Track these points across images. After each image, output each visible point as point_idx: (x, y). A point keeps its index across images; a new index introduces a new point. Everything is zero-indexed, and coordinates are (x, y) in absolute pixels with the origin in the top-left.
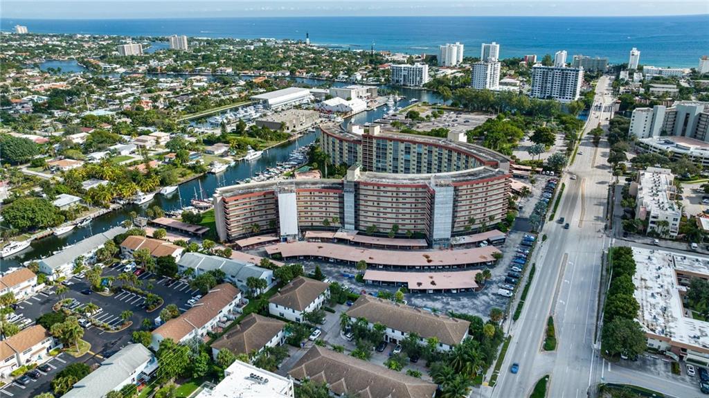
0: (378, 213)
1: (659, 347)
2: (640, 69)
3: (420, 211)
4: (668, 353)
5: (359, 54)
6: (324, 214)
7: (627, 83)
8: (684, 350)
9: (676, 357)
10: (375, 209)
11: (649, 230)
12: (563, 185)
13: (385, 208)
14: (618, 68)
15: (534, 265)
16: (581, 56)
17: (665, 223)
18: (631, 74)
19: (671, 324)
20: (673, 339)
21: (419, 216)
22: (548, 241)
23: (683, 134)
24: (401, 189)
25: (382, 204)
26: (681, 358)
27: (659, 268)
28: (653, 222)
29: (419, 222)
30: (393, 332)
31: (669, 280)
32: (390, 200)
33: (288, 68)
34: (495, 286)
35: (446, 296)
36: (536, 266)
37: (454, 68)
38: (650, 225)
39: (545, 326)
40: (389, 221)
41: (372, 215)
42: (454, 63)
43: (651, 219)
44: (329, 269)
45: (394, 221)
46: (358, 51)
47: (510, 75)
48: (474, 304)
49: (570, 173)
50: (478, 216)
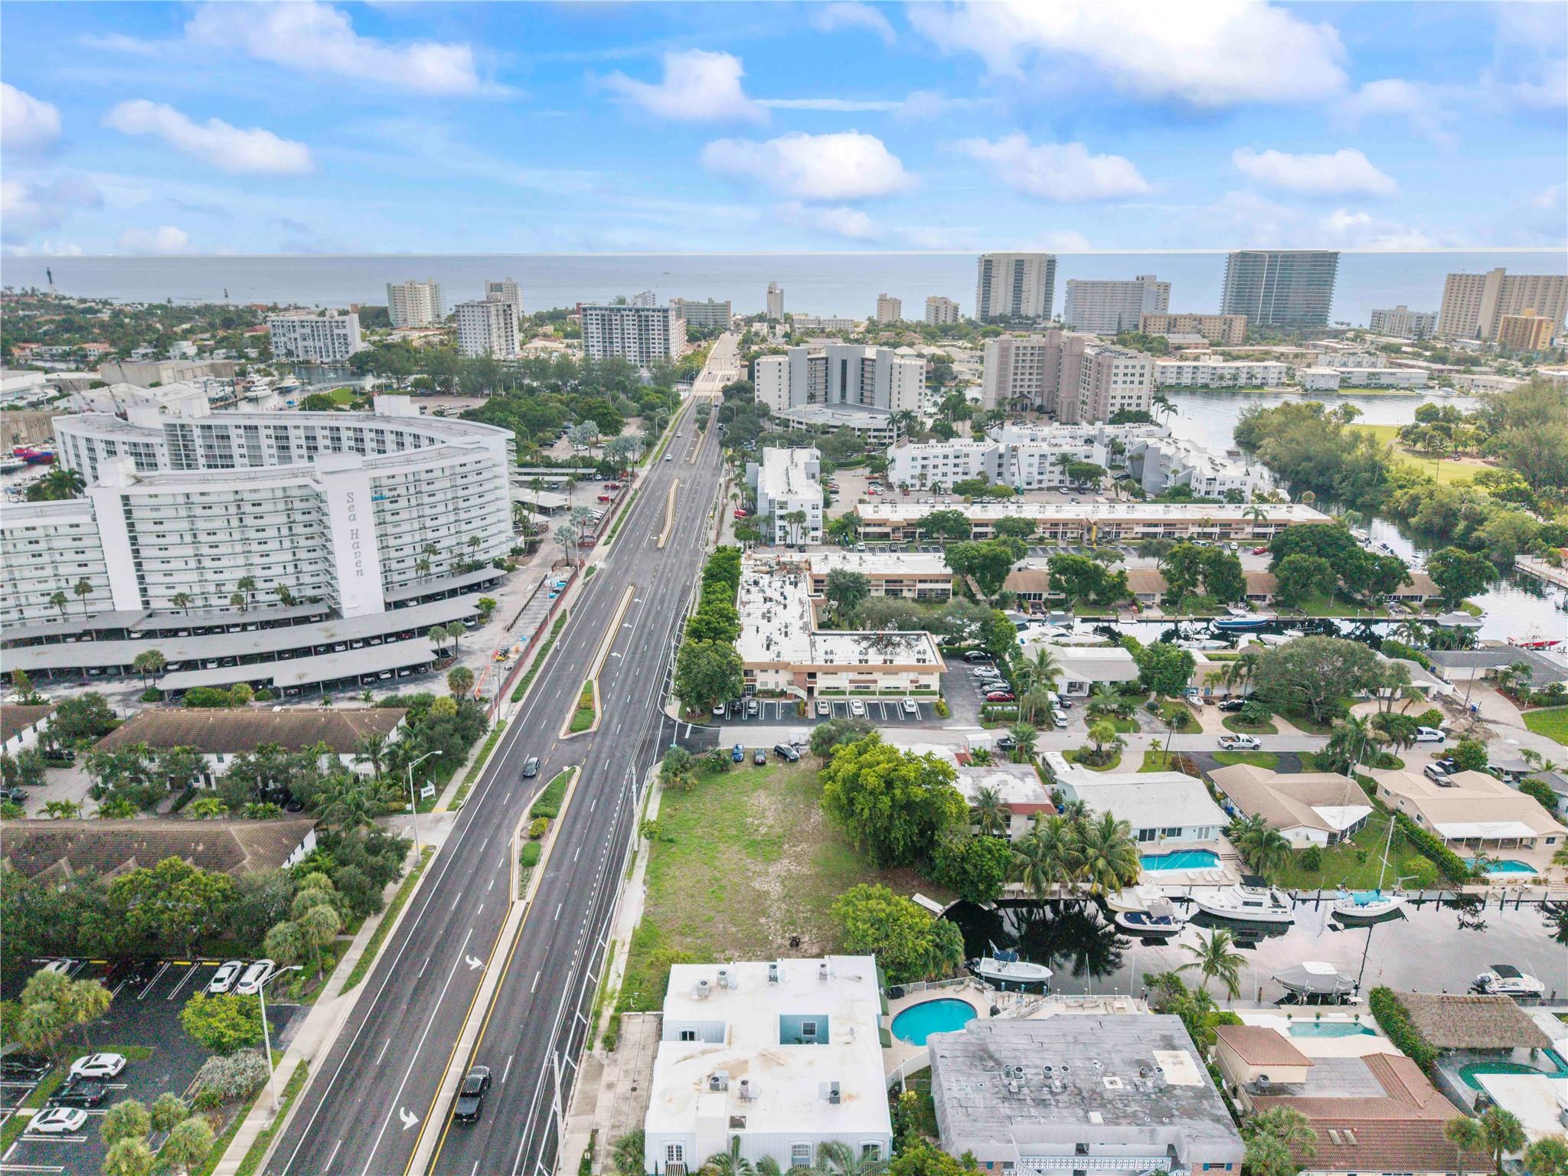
1: (777, 684)
2: (788, 320)
4: (790, 690)
5: (194, 311)
7: (764, 339)
8: (812, 675)
9: (802, 694)
11: (779, 533)
14: (750, 321)
17: (801, 516)
20: (793, 663)
23: (843, 399)
26: (810, 691)
28: (782, 517)
29: (305, 566)
30: (220, 760)
32: (223, 524)
35: (363, 688)
37: (427, 328)
38: (779, 523)
40: (227, 573)
42: (429, 321)
43: (778, 512)
46: (192, 305)
47: (545, 335)
50: (445, 543)
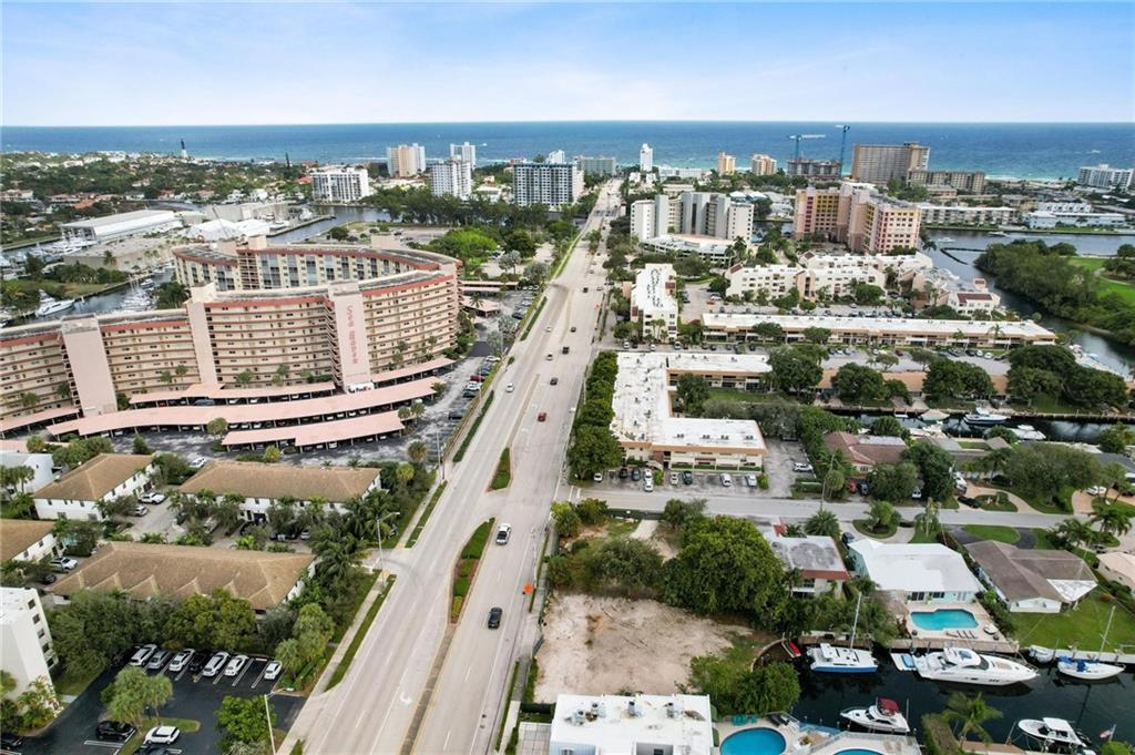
0: (253, 350)
1: (641, 458)
2: (655, 170)
3: (319, 339)
4: (650, 463)
5: (268, 167)
6: (162, 365)
7: (637, 185)
8: (668, 453)
9: (660, 466)
10: (247, 345)
11: (645, 335)
12: (545, 299)
13: (262, 341)
14: (628, 171)
15: (492, 393)
16: (582, 157)
17: (661, 323)
18: (643, 177)
19: (655, 428)
20: (654, 444)
21: (320, 348)
22: (515, 364)
23: (693, 232)
24: (283, 308)
25: (255, 336)
26: (666, 465)
27: (649, 371)
28: (647, 324)
29: (320, 356)
30: (257, 502)
31: (659, 382)
32: (268, 327)
33: (142, 189)
34: (433, 425)
35: (355, 449)
36: (496, 394)
37: (412, 177)
38: (645, 327)
39: (497, 461)
40: (271, 361)
41: (243, 355)
42: (413, 172)
43: (645, 320)
44: (166, 442)
45: (280, 360)
46: (267, 163)
47: (489, 182)
48: (398, 451)
49: (556, 286)
50: (413, 340)
